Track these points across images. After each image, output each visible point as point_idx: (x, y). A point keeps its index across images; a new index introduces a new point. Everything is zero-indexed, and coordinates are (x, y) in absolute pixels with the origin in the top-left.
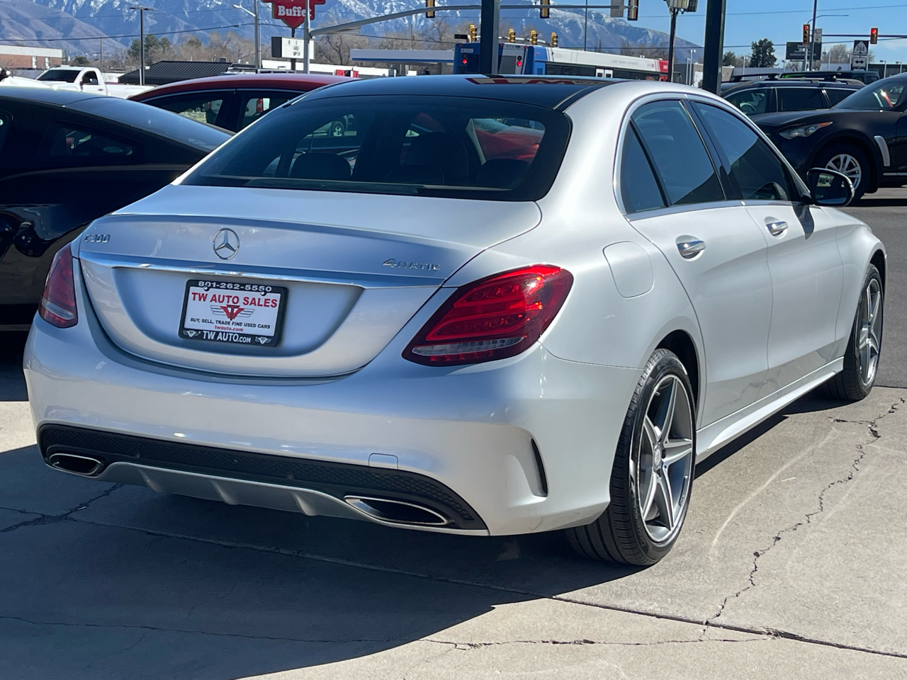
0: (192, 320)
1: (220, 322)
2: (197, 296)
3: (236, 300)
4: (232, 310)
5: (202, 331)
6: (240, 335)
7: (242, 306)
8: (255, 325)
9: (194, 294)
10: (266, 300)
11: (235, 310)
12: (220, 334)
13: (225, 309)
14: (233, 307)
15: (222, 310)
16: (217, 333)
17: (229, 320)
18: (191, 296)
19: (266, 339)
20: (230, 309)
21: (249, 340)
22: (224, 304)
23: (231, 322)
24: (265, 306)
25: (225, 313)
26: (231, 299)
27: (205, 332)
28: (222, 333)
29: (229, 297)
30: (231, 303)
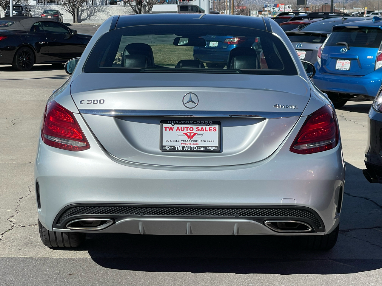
0: (166, 141)
1: (184, 141)
2: (168, 129)
3: (191, 129)
4: (190, 134)
5: (174, 146)
6: (198, 147)
7: (196, 132)
8: (205, 141)
9: (166, 128)
10: (209, 128)
11: (192, 134)
12: (186, 147)
13: (186, 134)
14: (190, 133)
15: (184, 135)
16: (184, 147)
17: (189, 139)
18: (164, 129)
19: (214, 148)
20: (189, 134)
21: (204, 149)
22: (185, 131)
23: (191, 140)
24: (209, 131)
25: (186, 136)
26: (188, 129)
27: (176, 147)
28: (187, 146)
29: (187, 128)
30: (189, 131)
